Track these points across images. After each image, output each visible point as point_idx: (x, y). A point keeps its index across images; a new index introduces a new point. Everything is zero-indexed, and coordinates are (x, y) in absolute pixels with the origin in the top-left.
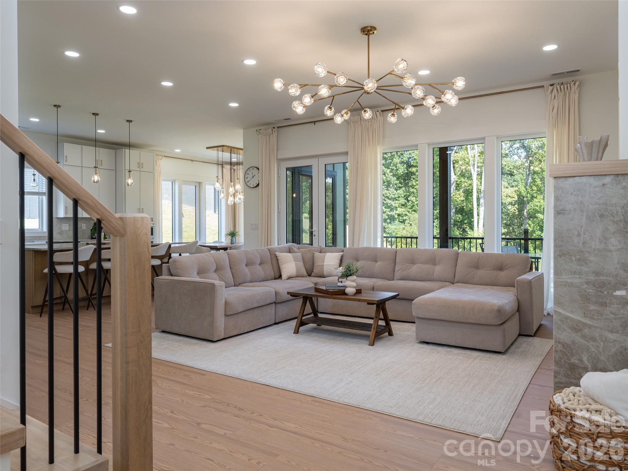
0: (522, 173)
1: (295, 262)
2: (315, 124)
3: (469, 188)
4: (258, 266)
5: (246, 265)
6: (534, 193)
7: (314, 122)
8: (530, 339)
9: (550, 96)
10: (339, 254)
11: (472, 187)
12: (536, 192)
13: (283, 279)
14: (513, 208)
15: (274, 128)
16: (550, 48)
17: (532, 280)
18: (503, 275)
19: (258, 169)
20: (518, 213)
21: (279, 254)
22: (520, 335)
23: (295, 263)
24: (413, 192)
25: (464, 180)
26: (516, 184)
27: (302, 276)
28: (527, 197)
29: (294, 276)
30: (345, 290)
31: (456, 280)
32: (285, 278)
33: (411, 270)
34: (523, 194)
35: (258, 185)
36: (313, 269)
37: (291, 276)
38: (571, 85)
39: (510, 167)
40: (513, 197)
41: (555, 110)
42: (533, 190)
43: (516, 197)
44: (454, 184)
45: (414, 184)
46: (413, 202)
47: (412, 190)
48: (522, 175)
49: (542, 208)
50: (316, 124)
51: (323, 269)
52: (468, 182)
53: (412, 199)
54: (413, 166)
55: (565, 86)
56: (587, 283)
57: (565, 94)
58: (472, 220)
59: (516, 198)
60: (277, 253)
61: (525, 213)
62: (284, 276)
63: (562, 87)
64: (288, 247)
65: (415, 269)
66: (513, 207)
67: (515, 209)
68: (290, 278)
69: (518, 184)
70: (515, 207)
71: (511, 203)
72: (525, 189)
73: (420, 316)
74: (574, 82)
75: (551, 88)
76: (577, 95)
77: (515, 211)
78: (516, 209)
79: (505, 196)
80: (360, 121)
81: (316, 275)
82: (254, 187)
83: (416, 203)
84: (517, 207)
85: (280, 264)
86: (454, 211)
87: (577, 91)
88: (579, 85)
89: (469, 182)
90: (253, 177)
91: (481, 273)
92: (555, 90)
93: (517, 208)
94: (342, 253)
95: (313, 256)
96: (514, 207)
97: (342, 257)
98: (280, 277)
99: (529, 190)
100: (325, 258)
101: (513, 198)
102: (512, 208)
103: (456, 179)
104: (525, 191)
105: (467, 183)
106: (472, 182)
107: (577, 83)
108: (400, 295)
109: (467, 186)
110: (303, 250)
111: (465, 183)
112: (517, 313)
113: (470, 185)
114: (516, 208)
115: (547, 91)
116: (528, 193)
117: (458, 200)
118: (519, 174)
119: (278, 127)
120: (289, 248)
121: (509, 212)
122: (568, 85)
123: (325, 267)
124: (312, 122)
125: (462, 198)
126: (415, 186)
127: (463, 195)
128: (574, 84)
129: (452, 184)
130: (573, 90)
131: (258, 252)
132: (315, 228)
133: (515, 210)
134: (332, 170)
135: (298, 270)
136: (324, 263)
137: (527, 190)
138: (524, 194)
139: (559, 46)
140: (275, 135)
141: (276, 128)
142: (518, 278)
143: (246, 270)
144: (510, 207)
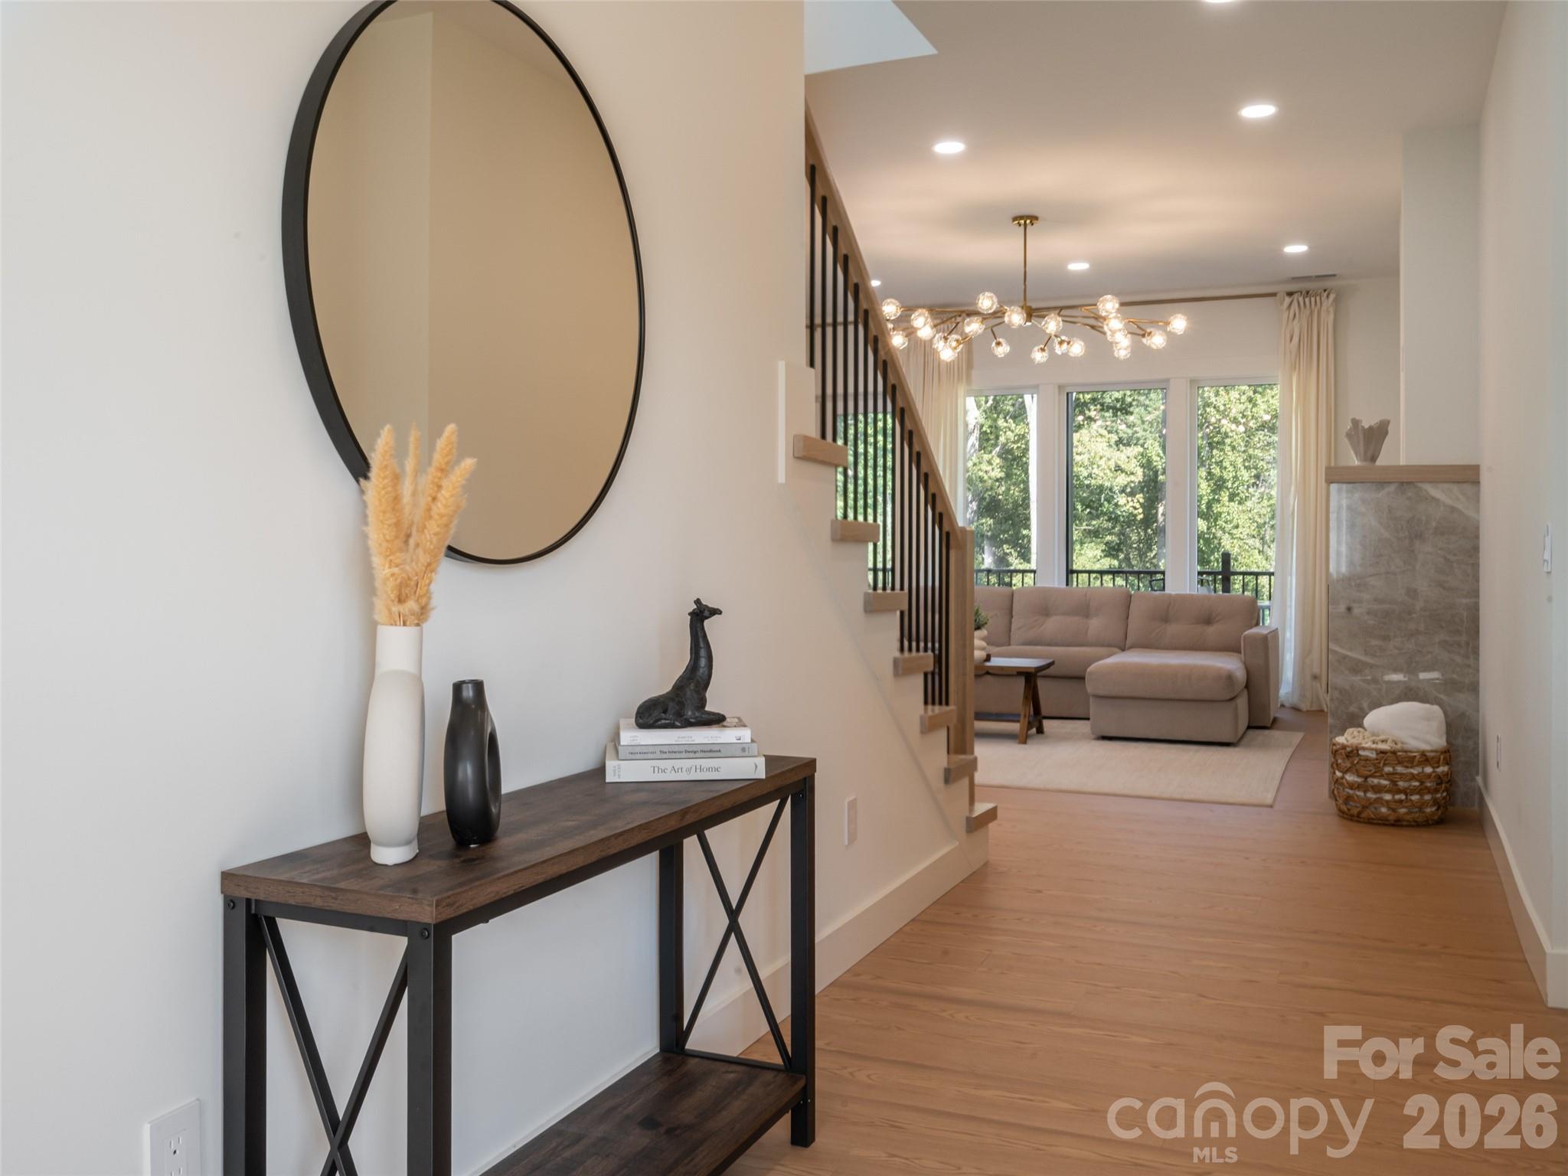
0: (1144, 405)
3: (1019, 445)
8: (1266, 732)
9: (1285, 315)
11: (1027, 443)
14: (1131, 504)
16: (1296, 249)
17: (1268, 636)
18: (1212, 631)
20: (1141, 516)
22: (1249, 727)
25: (1005, 424)
26: (1128, 434)
31: (1129, 642)
33: (1042, 628)
34: (1155, 464)
38: (1323, 298)
40: (1132, 474)
41: (1296, 339)
43: (1140, 472)
44: (977, 433)
48: (1146, 410)
49: (1203, 502)
52: (1017, 431)
55: (1313, 299)
56: (1368, 613)
57: (1311, 313)
58: (1025, 532)
59: (1139, 475)
63: (1307, 300)
65: (1052, 626)
66: (1130, 499)
67: (1135, 505)
69: (1133, 434)
70: (1135, 501)
71: (1125, 490)
72: (1161, 452)
73: (1101, 693)
74: (1326, 292)
75: (1288, 300)
76: (1332, 316)
77: (1136, 512)
78: (1138, 506)
79: (1111, 470)
84: (1142, 500)
86: (975, 508)
87: (1331, 310)
88: (1336, 300)
89: (1020, 429)
91: (1174, 629)
92: (1295, 303)
93: (1140, 504)
96: (1132, 501)
101: (1132, 476)
102: (1128, 502)
103: (982, 420)
104: (1161, 458)
105: (1012, 431)
106: (1027, 431)
107: (1332, 296)
108: (1056, 662)
109: (1012, 439)
111: (1009, 433)
112: (1245, 692)
113: (1022, 437)
114: (1138, 501)
115: (1282, 303)
117: (986, 477)
118: (1138, 406)
121: (1119, 513)
122: (1318, 298)
125: (998, 473)
127: (1001, 464)
128: (1328, 296)
129: (971, 433)
130: (1324, 307)
133: (1135, 508)
138: (1158, 464)
139: (1310, 247)
142: (1246, 633)
144: (1122, 500)
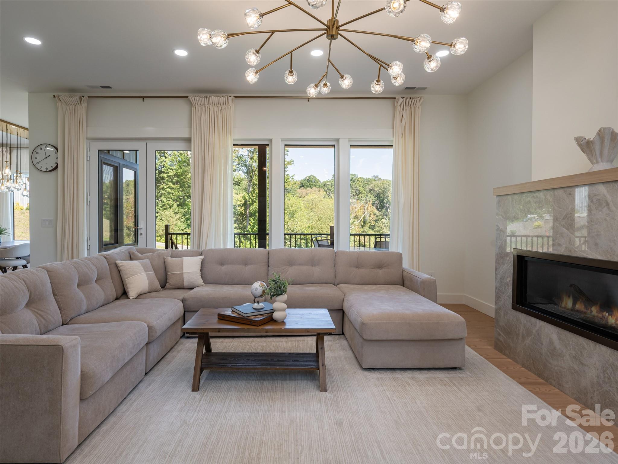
1: (145, 272)
2: (143, 100)
4: (94, 285)
5: (79, 285)
6: (254, 199)
7: (143, 98)
9: (399, 108)
10: (200, 258)
12: (256, 198)
13: (131, 298)
15: (83, 97)
19: (57, 149)
20: (243, 212)
21: (121, 263)
23: (146, 274)
24: (164, 194)
27: (156, 291)
28: (250, 202)
29: (146, 292)
30: (272, 315)
31: (337, 281)
32: (134, 296)
33: (288, 273)
35: (57, 167)
36: (166, 279)
37: (142, 293)
38: (417, 101)
39: (238, 179)
41: (404, 121)
42: (253, 197)
45: (165, 187)
46: (164, 202)
47: (163, 192)
50: (145, 100)
51: (183, 278)
53: (163, 199)
54: (164, 172)
55: (413, 101)
57: (411, 108)
59: (243, 201)
60: (118, 262)
61: (247, 213)
62: (132, 294)
63: (410, 101)
64: (127, 252)
68: (140, 295)
70: (242, 208)
71: (239, 205)
74: (419, 98)
75: (401, 100)
76: (420, 110)
78: (242, 210)
80: (207, 104)
81: (173, 287)
82: (47, 171)
83: (167, 203)
85: (124, 277)
87: (420, 107)
88: (422, 102)
90: (46, 158)
92: (404, 102)
94: (202, 257)
95: (164, 262)
97: (203, 262)
98: (124, 294)
99: (251, 196)
100: (183, 264)
101: (241, 201)
107: (422, 100)
110: (148, 254)
115: (397, 102)
116: (250, 198)
119: (89, 97)
120: (129, 253)
123: (185, 276)
124: (140, 97)
126: (166, 188)
131: (93, 262)
132: (142, 225)
134: (134, 162)
135: (151, 283)
136: (183, 271)
137: (249, 196)
138: (247, 199)
140: (84, 105)
141: (86, 96)
143: (80, 294)
